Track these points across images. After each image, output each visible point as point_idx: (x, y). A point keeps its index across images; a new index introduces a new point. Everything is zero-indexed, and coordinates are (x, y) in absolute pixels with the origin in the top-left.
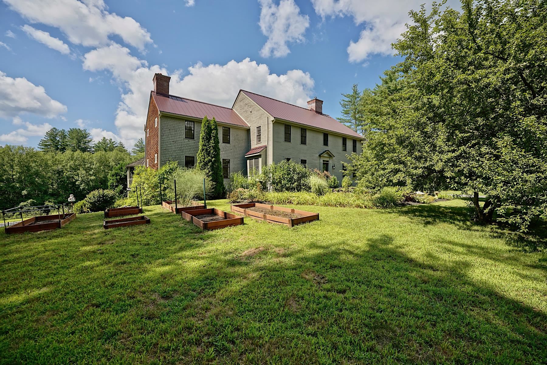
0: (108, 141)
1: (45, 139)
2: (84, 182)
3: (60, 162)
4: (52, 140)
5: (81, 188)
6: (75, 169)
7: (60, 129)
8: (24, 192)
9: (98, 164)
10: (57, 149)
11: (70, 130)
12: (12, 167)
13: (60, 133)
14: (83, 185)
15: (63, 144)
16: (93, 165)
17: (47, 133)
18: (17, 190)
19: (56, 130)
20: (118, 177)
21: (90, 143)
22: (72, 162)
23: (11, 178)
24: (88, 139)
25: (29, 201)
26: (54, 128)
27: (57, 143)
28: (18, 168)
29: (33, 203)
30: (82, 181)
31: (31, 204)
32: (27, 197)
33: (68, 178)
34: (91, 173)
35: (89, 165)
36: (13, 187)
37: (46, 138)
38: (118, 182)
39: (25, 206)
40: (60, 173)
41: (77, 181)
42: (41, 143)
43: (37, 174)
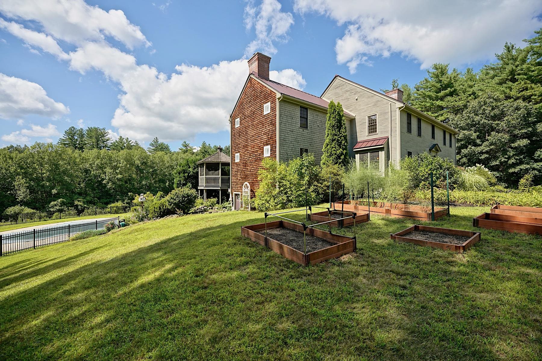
0: (124, 140)
1: (63, 138)
2: (111, 180)
3: (87, 160)
4: (71, 139)
5: (108, 187)
6: (101, 167)
7: (79, 128)
8: (54, 191)
9: (125, 163)
10: (76, 148)
11: (88, 129)
12: (41, 165)
13: (78, 132)
14: (110, 184)
15: (81, 143)
16: (120, 163)
17: (66, 132)
18: (48, 190)
19: (74, 128)
20: (186, 175)
21: (108, 142)
22: (99, 161)
23: (40, 177)
24: (106, 138)
25: (59, 200)
26: (73, 127)
27: (75, 142)
28: (48, 166)
29: (63, 202)
30: (109, 179)
31: (61, 204)
32: (57, 196)
33: (95, 176)
34: (118, 171)
35: (115, 163)
36: (43, 186)
37: (65, 137)
38: (186, 180)
39: (55, 205)
40: (87, 171)
41: (103, 180)
42: (60, 141)
43: (65, 172)
